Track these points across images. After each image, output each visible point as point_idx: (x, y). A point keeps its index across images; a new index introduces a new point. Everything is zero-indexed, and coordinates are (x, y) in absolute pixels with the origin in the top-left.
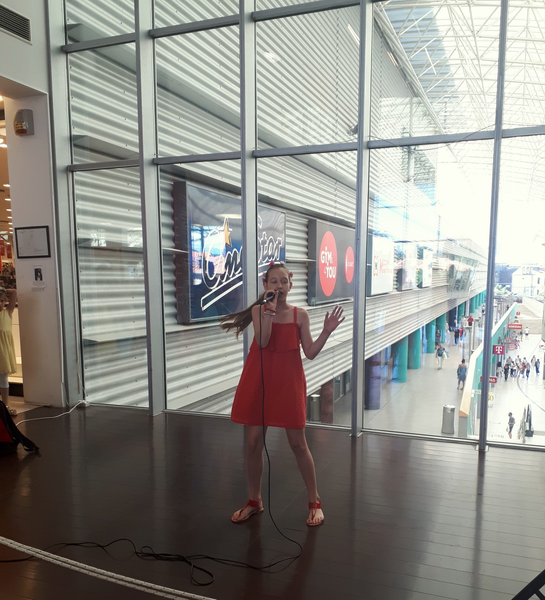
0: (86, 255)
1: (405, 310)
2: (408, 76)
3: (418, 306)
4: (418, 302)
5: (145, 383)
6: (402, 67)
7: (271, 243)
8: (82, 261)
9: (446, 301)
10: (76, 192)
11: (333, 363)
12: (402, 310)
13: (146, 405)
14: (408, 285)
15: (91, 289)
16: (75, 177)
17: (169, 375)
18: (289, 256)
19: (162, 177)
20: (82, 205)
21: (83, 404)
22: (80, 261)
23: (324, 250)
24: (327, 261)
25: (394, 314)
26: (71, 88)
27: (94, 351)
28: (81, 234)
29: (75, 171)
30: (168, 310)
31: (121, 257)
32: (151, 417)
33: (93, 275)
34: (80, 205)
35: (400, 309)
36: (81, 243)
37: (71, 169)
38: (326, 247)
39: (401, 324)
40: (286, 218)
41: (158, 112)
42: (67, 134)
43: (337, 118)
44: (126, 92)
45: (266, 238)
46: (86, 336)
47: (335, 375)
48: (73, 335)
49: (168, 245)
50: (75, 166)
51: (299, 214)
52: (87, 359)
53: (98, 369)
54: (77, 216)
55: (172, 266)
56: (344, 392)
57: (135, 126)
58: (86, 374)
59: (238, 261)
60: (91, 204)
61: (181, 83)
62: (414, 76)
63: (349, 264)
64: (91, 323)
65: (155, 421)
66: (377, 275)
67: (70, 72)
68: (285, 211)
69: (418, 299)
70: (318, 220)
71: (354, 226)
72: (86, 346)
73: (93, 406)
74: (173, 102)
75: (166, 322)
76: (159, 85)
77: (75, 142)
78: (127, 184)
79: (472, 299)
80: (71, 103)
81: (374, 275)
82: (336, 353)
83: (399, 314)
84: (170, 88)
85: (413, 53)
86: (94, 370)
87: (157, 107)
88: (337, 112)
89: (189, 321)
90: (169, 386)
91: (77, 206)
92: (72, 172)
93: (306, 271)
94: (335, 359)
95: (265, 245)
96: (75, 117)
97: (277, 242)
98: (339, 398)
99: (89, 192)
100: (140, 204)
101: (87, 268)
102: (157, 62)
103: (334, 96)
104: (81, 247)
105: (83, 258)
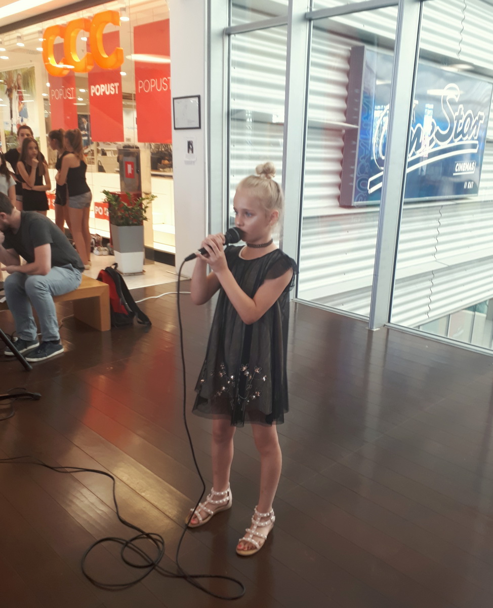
0: (238, 127)
7: (469, 119)
8: (234, 134)
10: (232, 58)
15: (243, 164)
16: (233, 41)
20: (239, 73)
22: (231, 134)
28: (235, 105)
29: (233, 34)
33: (247, 150)
34: (235, 72)
36: (234, 114)
37: (227, 33)
45: (462, 113)
50: (235, 28)
54: (232, 85)
55: (340, 143)
77: (234, 2)
89: (351, 203)
91: (233, 74)
92: (229, 35)
95: (461, 121)
104: (234, 119)
105: (236, 131)
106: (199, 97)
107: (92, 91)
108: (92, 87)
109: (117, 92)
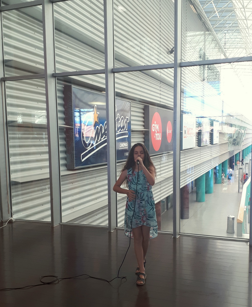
0: (12, 130)
1: (203, 158)
2: (202, 18)
3: (211, 156)
4: (211, 153)
5: (49, 206)
6: (199, 13)
7: (122, 120)
8: (10, 134)
9: (228, 152)
10: (7, 93)
11: (160, 191)
12: (201, 158)
13: (49, 220)
14: (205, 143)
15: (16, 150)
16: (6, 84)
17: (63, 201)
18: (133, 127)
19: (58, 83)
20: (10, 101)
21: (11, 220)
22: (9, 134)
23: (154, 124)
24: (156, 130)
25: (197, 161)
26: (3, 32)
27: (18, 187)
28: (10, 118)
29: (6, 81)
30: (62, 162)
31: (32, 131)
32: (53, 227)
33: (17, 142)
34: (9, 101)
35: (200, 157)
36: (10, 123)
38: (155, 122)
39: (201, 166)
40: (131, 105)
41: (55, 45)
43: (160, 44)
44: (36, 33)
45: (119, 118)
46: (13, 179)
47: (162, 199)
48: (5, 178)
49: (61, 123)
50: (6, 78)
51: (139, 102)
52: (13, 192)
53: (20, 199)
54: (7, 108)
55: (64, 136)
56: (167, 209)
57: (42, 53)
58: (13, 202)
59: (103, 131)
60: (16, 100)
61: (68, 27)
62: (206, 18)
63: (169, 131)
64: (16, 171)
65: (55, 230)
66: (186, 137)
67: (3, 23)
68: (130, 101)
69: (211, 151)
70: (150, 106)
71: (173, 109)
72: (13, 185)
73: (17, 221)
74: (64, 38)
75: (61, 169)
76: (56, 29)
77: (6, 64)
78: (37, 88)
79: (243, 151)
80: (4, 41)
81: (184, 137)
82: (162, 185)
83: (200, 161)
84: (63, 30)
85: (205, 4)
86: (18, 199)
87: (55, 42)
88: (160, 41)
89: (74, 168)
90: (63, 208)
91: (7, 101)
92: (4, 81)
93: (143, 136)
94: (162, 188)
95: (119, 122)
96: (6, 49)
97: (126, 120)
98: (164, 212)
99: (14, 93)
100: (45, 99)
101: (14, 138)
102: (54, 15)
103: (159, 31)
104: (10, 126)
105: (11, 132)
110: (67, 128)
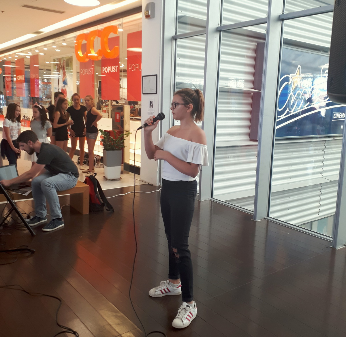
10: (177, 52)
16: (178, 43)
20: (181, 61)
28: (179, 80)
29: (180, 39)
34: (179, 61)
37: (175, 38)
42: (174, 16)
50: (178, 35)
54: (177, 68)
55: (250, 101)
60: (188, 60)
77: (179, 20)
91: (177, 62)
92: (176, 40)
96: (181, 4)
104: (177, 88)
106: (156, 75)
107: (103, 70)
108: (103, 68)
109: (117, 71)
110: (254, 93)
